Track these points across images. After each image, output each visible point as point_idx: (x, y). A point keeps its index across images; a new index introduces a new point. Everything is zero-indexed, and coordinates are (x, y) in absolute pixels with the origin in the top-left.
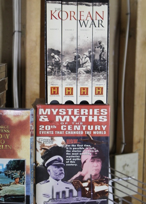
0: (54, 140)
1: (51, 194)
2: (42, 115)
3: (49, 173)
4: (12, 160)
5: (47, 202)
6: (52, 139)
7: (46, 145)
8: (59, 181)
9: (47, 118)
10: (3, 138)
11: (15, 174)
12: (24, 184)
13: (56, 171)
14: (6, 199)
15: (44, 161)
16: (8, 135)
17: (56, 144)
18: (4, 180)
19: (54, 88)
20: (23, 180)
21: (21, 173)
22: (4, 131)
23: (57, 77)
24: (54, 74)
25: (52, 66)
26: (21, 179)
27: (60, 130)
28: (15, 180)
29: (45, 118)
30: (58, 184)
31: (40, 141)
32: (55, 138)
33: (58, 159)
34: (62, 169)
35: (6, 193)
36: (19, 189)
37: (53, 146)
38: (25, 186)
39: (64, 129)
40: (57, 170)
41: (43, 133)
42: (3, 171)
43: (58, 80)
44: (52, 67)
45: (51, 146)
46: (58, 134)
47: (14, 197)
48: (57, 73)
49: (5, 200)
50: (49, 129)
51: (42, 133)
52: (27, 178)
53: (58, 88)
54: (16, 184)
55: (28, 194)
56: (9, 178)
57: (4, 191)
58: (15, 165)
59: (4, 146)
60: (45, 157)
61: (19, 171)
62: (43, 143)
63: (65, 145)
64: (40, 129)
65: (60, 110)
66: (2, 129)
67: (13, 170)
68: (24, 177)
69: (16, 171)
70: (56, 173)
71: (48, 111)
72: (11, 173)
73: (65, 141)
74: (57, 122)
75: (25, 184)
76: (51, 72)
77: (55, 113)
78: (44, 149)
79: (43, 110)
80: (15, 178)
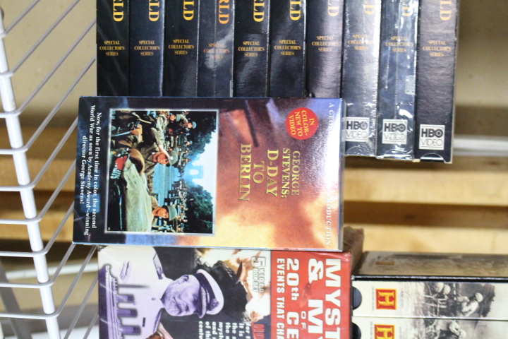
0: (262, 294)
1: (129, 282)
2: (326, 267)
3: (181, 279)
4: (214, 202)
5: (110, 272)
6: (265, 288)
7: (250, 272)
8: (161, 302)
9: (316, 279)
10: (267, 180)
11: (177, 208)
12: (154, 231)
13: (187, 295)
14: (115, 183)
15: (210, 268)
16: (275, 192)
17: (252, 297)
18: (164, 179)
19: (392, 299)
20: (163, 228)
21: (179, 223)
22: (286, 181)
23: (421, 306)
24: (428, 300)
25: (451, 296)
26: (165, 222)
27: (287, 310)
28: (164, 207)
29: (318, 273)
30: (153, 299)
31: (259, 259)
32: (267, 296)
33: (215, 302)
34: (191, 311)
35: (131, 183)
36: (142, 216)
37: (248, 290)
38: (150, 232)
39: (290, 318)
40: (188, 299)
41: (279, 267)
42: (184, 177)
43: (413, 310)
44: (448, 295)
45: (247, 285)
46: (278, 303)
47: (120, 204)
48: (432, 307)
50: (290, 283)
51: (280, 264)
52: (167, 237)
53: (393, 307)
54: (153, 209)
55: (127, 239)
56: (167, 192)
57: (136, 178)
58: (200, 208)
59: (247, 182)
60: (220, 271)
61: (185, 219)
62: (254, 268)
63: (250, 320)
64: (290, 261)
65: (337, 312)
66: (291, 177)
67: (187, 203)
68: (170, 231)
69: (186, 212)
70: (179, 297)
71: (336, 282)
72: (180, 199)
73: (260, 322)
74: (307, 303)
75: (154, 233)
76: (434, 292)
77: (330, 298)
78: (240, 269)
79: (338, 268)
80: (169, 208)
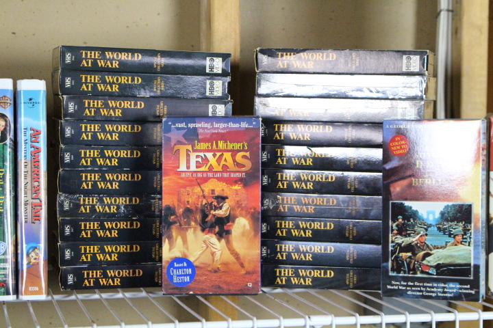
4: (450, 204)
11: (454, 229)
14: (439, 271)
18: (435, 238)
20: (468, 238)
21: (465, 227)
28: (454, 237)
35: (439, 260)
38: (472, 248)
42: (434, 223)
47: (453, 268)
49: (437, 272)
52: (475, 236)
54: (456, 245)
55: (476, 263)
56: (445, 236)
57: (436, 257)
58: (454, 213)
61: (462, 223)
67: (451, 222)
68: (471, 233)
69: (457, 223)
72: (449, 227)
75: (472, 245)
80: (455, 234)
